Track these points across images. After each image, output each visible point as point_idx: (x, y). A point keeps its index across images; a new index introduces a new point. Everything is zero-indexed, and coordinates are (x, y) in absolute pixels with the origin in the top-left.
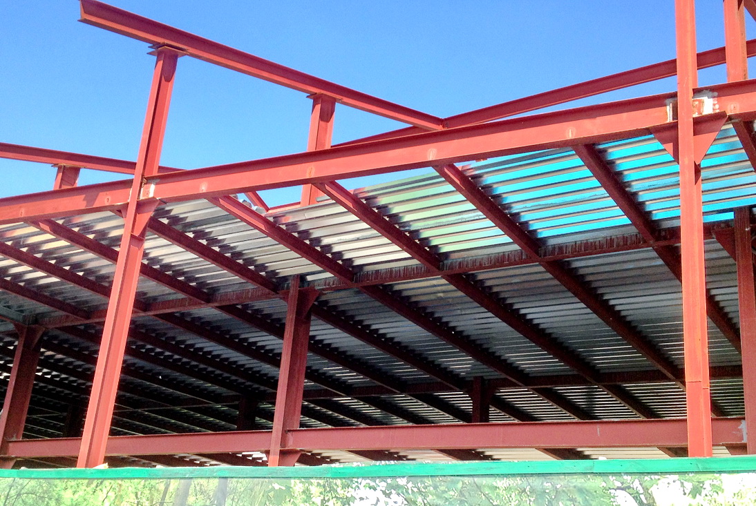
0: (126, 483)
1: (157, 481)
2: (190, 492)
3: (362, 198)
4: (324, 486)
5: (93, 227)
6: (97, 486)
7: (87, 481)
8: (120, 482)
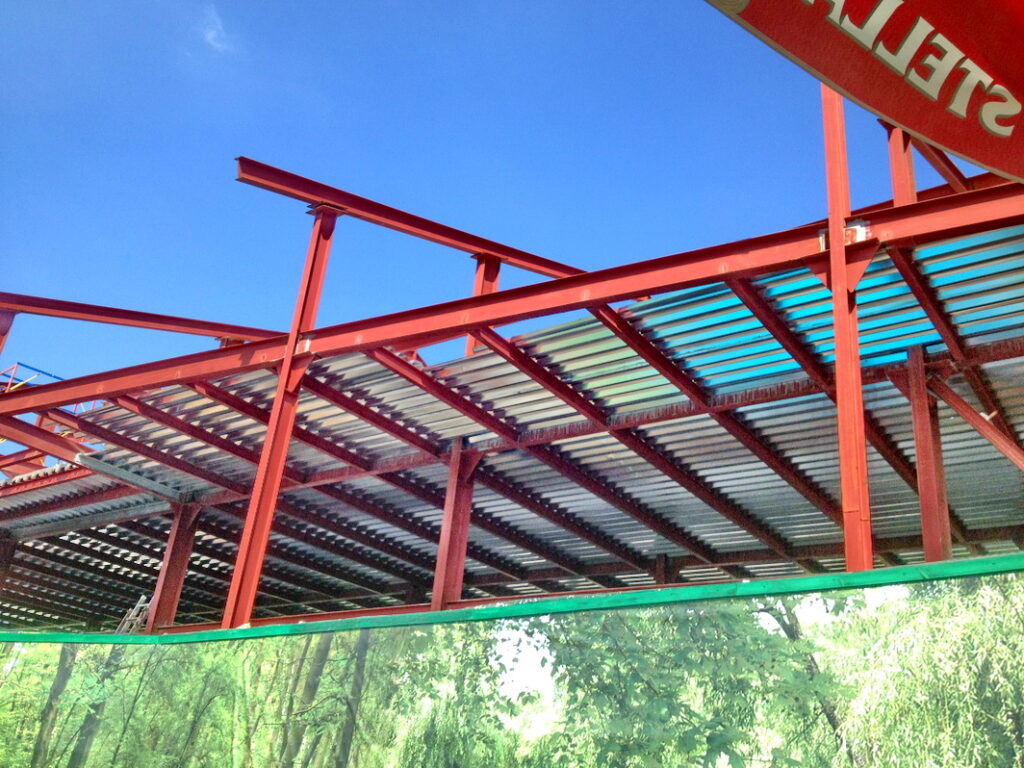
0: (267, 642)
1: (299, 637)
2: (332, 646)
3: (521, 347)
4: (466, 630)
5: (250, 389)
6: (238, 647)
7: (228, 642)
8: (261, 640)
